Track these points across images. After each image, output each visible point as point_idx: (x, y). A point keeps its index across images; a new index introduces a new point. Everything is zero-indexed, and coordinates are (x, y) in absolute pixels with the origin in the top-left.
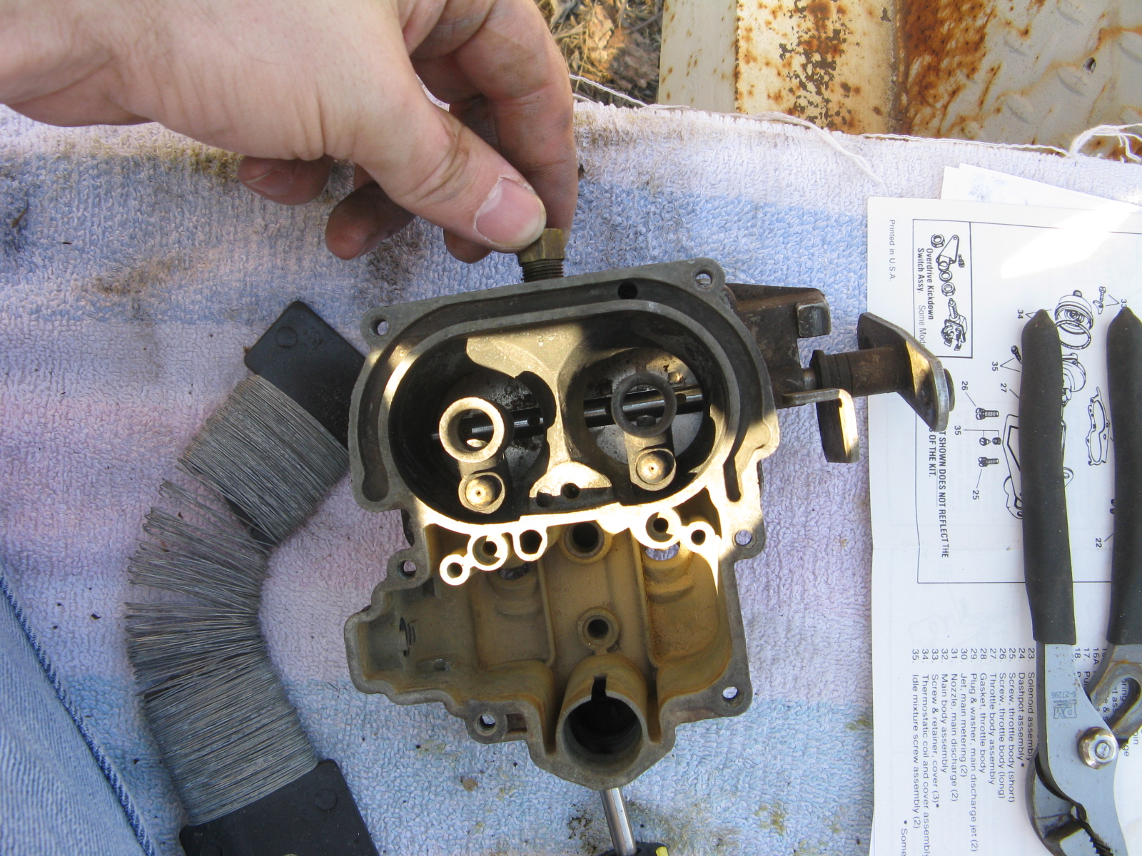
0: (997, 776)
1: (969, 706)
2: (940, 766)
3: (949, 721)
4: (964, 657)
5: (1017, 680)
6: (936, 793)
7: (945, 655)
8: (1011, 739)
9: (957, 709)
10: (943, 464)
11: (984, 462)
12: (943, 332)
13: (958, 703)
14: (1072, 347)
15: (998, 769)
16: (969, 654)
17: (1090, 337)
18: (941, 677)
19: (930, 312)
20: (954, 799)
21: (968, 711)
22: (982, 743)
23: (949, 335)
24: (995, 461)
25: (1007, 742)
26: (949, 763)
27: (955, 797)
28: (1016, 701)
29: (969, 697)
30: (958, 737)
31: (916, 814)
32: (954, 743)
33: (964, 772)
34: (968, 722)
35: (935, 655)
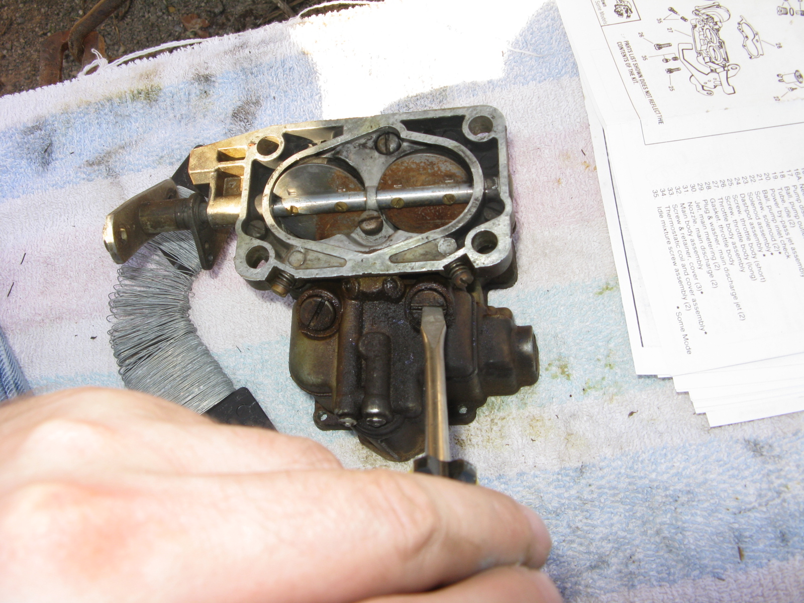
0: (746, 266)
1: (707, 222)
2: (696, 266)
3: (694, 234)
4: (694, 190)
6: (698, 284)
7: (678, 190)
8: (749, 239)
9: (699, 225)
10: (641, 76)
11: (670, 71)
12: (615, 11)
13: (699, 221)
15: (745, 262)
16: (697, 187)
18: (679, 206)
21: (708, 226)
22: (726, 245)
23: (620, 12)
25: (745, 242)
26: (704, 262)
27: (715, 285)
28: (743, 212)
29: (705, 216)
30: (705, 244)
31: (685, 301)
32: (703, 249)
33: (718, 268)
34: (711, 233)
35: (671, 192)
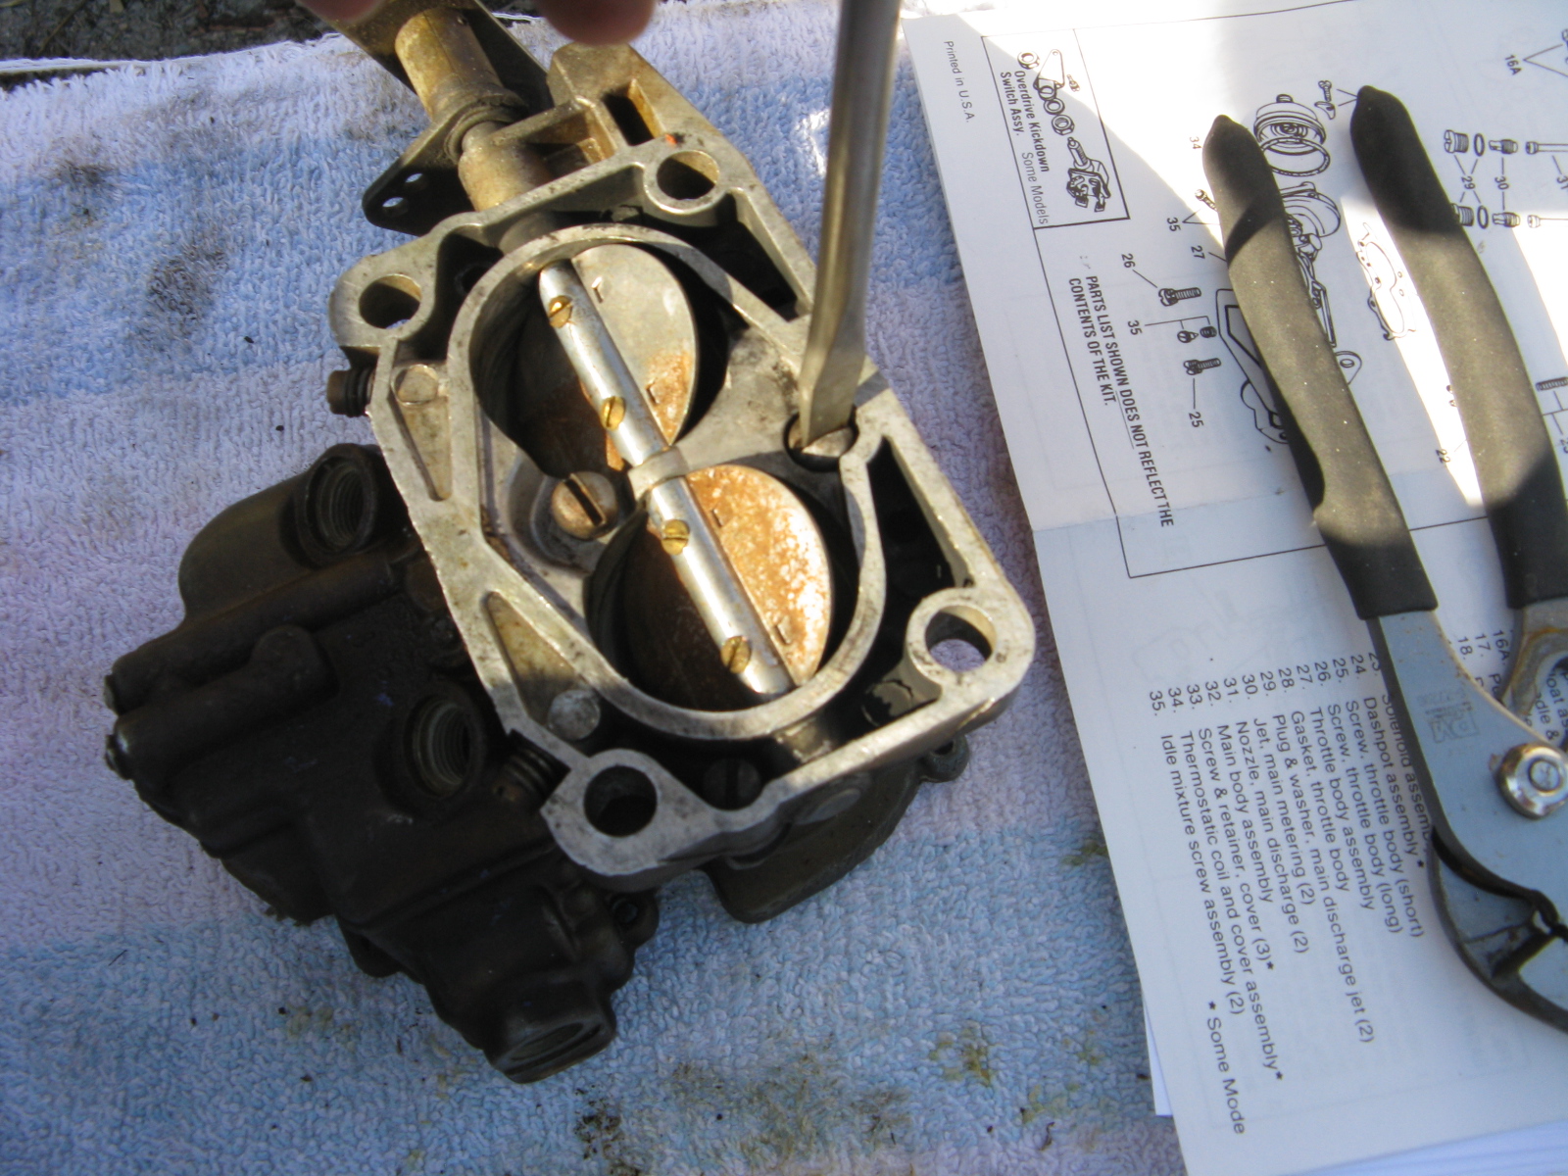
0: (1376, 893)
1: (1284, 774)
2: (1256, 891)
3: (1252, 806)
4: (1251, 690)
5: (1362, 712)
6: (1261, 943)
7: (1213, 692)
8: (1384, 819)
9: (1263, 782)
10: (1123, 382)
11: (1195, 367)
12: (1069, 187)
13: (1263, 771)
14: (1299, 174)
15: (1373, 880)
16: (1258, 682)
17: (1326, 155)
18: (1215, 732)
19: (1042, 161)
20: (1300, 947)
21: (1287, 785)
22: (1330, 837)
23: (1080, 191)
24: (1214, 363)
25: (1377, 828)
26: (1274, 883)
27: (1301, 943)
28: (1371, 748)
29: (1279, 758)
30: (1279, 833)
31: (1230, 988)
32: (1274, 846)
33: (1309, 896)
34: (1291, 803)
35: (1195, 695)
